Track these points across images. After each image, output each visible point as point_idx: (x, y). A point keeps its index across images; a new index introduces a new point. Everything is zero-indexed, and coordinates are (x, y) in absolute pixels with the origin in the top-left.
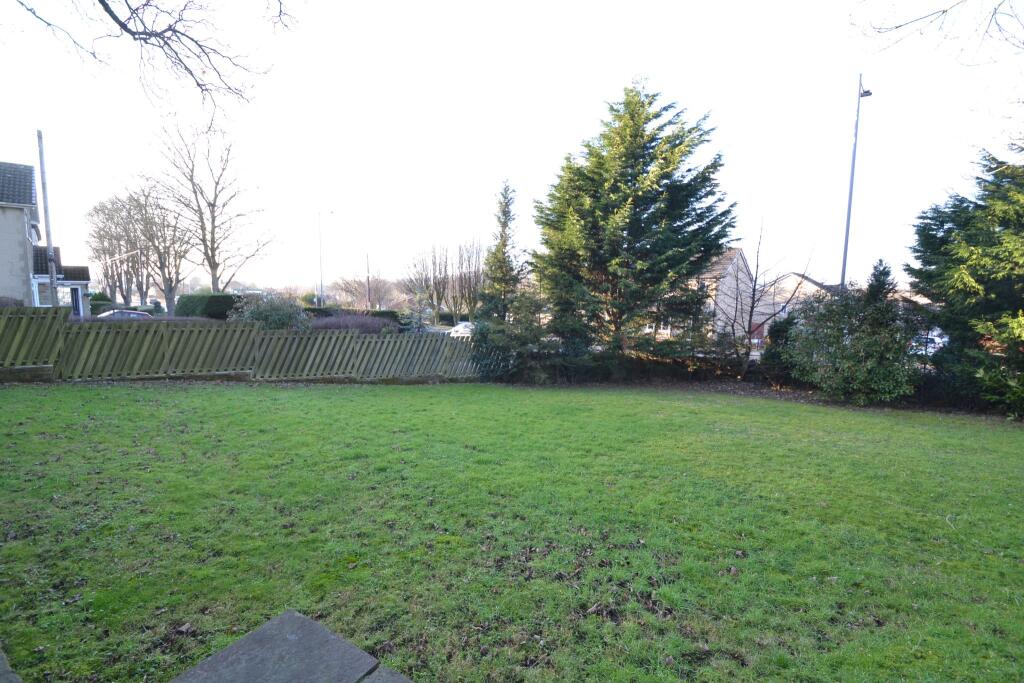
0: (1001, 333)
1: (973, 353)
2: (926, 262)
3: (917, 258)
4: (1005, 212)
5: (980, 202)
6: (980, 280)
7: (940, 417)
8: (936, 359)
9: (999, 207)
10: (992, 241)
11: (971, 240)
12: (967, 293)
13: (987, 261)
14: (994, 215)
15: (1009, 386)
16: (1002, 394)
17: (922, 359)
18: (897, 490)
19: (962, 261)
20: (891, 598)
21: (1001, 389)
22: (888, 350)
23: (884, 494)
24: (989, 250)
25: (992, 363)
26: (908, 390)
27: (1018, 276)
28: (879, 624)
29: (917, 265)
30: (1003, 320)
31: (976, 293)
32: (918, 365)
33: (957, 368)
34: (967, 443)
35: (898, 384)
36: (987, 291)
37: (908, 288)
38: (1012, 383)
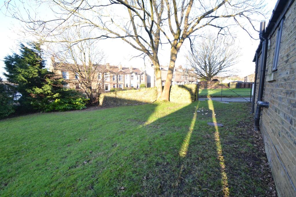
0: (34, 92)
1: (29, 98)
2: (10, 73)
3: (7, 71)
4: (29, 61)
5: (22, 57)
6: (25, 78)
7: (24, 117)
8: (20, 101)
9: (27, 59)
10: (26, 68)
11: (21, 67)
12: (23, 82)
13: (26, 73)
14: (26, 61)
15: (39, 105)
16: (38, 107)
17: (16, 101)
18: (10, 142)
19: (20, 73)
20: (9, 175)
21: (37, 106)
22: (4, 100)
23: (5, 146)
24: (26, 70)
25: (34, 100)
26: (13, 111)
27: (35, 77)
28: (6, 185)
29: (8, 73)
30: (34, 89)
31: (26, 82)
32: (14, 104)
33: (25, 103)
34: (31, 121)
35: (9, 110)
36: (28, 81)
37: (6, 80)
38: (39, 104)
